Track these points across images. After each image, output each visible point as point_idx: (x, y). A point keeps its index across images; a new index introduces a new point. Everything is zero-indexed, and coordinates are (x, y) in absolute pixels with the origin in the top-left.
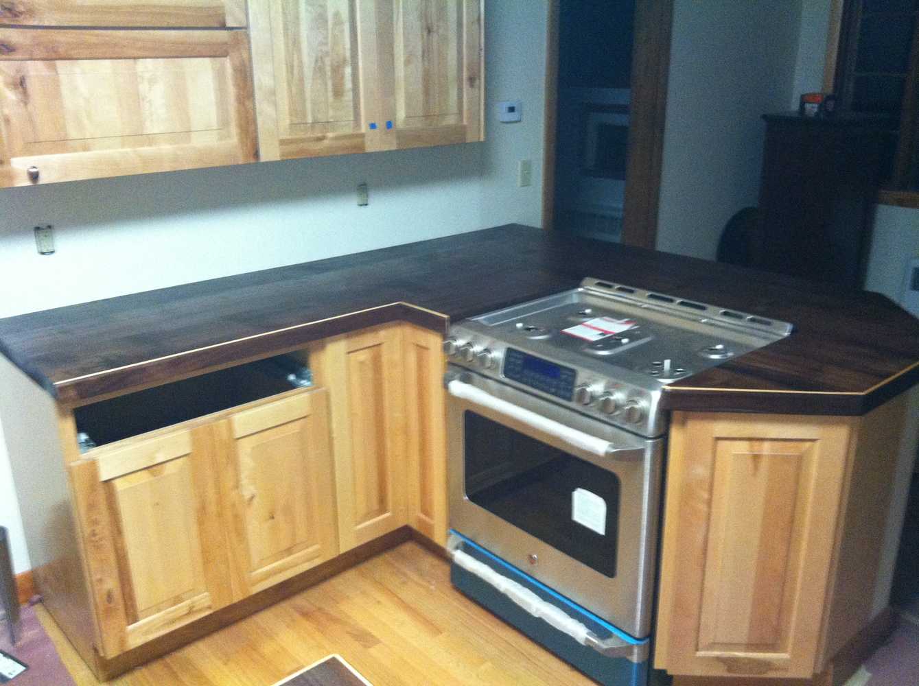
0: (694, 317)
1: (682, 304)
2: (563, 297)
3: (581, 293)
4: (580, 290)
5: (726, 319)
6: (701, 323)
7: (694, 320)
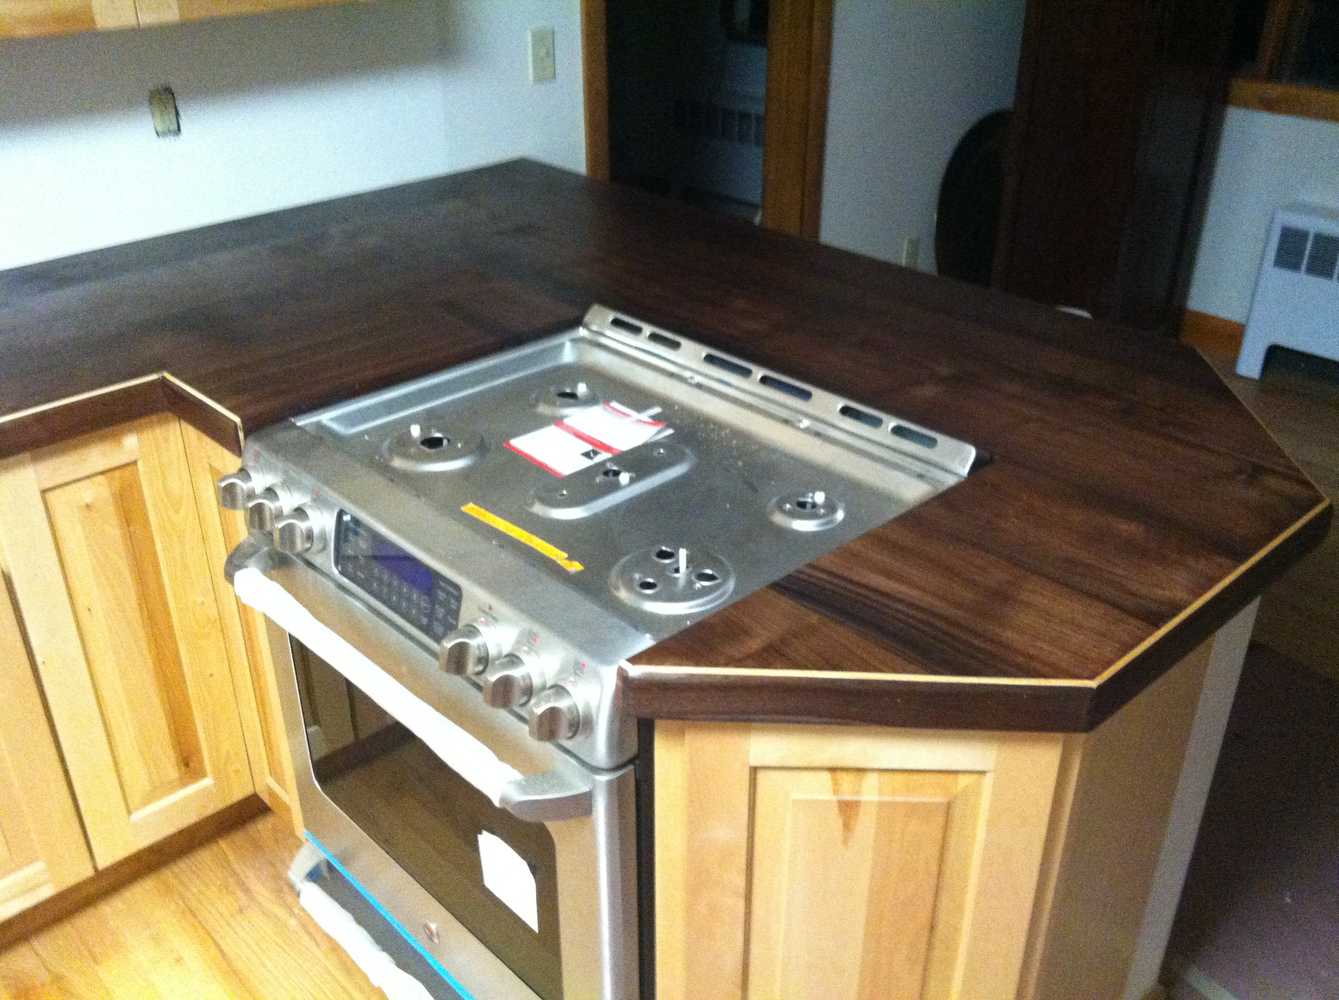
0: (785, 414)
1: (764, 380)
2: (543, 351)
3: (582, 340)
4: (582, 332)
5: (849, 424)
6: (798, 428)
7: (786, 422)
